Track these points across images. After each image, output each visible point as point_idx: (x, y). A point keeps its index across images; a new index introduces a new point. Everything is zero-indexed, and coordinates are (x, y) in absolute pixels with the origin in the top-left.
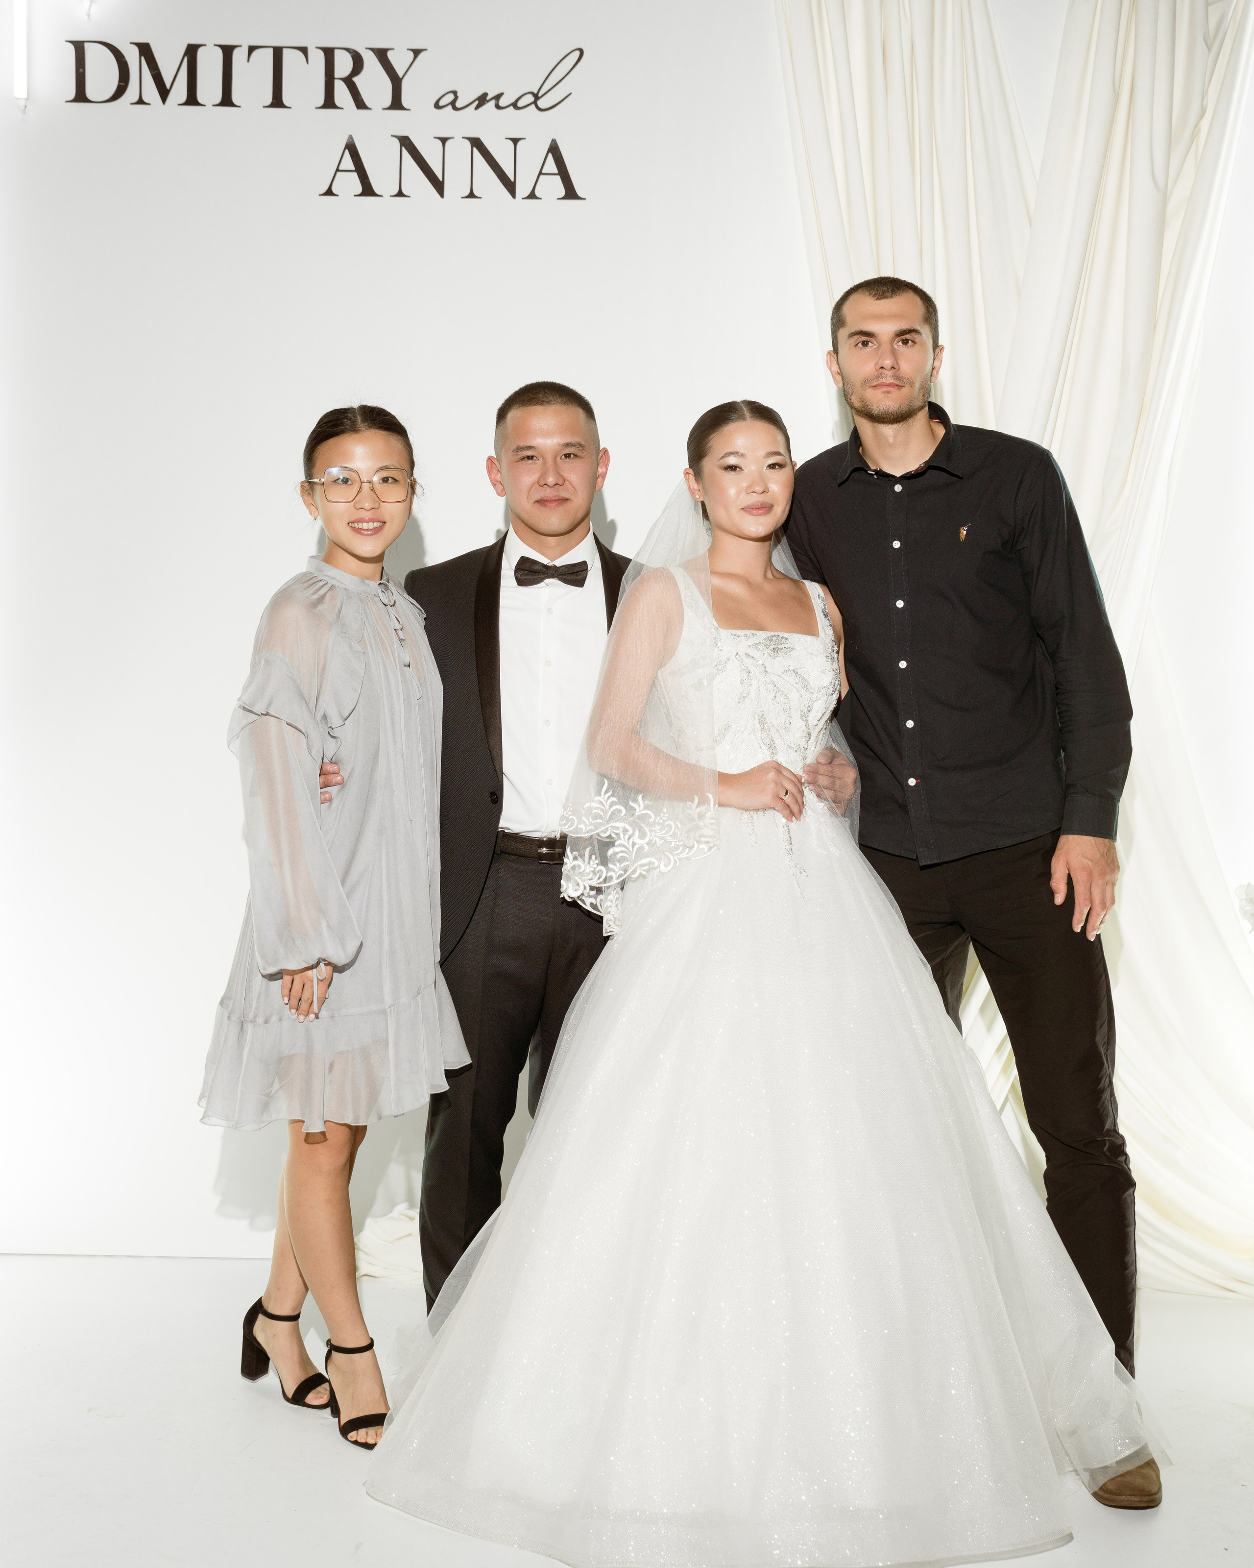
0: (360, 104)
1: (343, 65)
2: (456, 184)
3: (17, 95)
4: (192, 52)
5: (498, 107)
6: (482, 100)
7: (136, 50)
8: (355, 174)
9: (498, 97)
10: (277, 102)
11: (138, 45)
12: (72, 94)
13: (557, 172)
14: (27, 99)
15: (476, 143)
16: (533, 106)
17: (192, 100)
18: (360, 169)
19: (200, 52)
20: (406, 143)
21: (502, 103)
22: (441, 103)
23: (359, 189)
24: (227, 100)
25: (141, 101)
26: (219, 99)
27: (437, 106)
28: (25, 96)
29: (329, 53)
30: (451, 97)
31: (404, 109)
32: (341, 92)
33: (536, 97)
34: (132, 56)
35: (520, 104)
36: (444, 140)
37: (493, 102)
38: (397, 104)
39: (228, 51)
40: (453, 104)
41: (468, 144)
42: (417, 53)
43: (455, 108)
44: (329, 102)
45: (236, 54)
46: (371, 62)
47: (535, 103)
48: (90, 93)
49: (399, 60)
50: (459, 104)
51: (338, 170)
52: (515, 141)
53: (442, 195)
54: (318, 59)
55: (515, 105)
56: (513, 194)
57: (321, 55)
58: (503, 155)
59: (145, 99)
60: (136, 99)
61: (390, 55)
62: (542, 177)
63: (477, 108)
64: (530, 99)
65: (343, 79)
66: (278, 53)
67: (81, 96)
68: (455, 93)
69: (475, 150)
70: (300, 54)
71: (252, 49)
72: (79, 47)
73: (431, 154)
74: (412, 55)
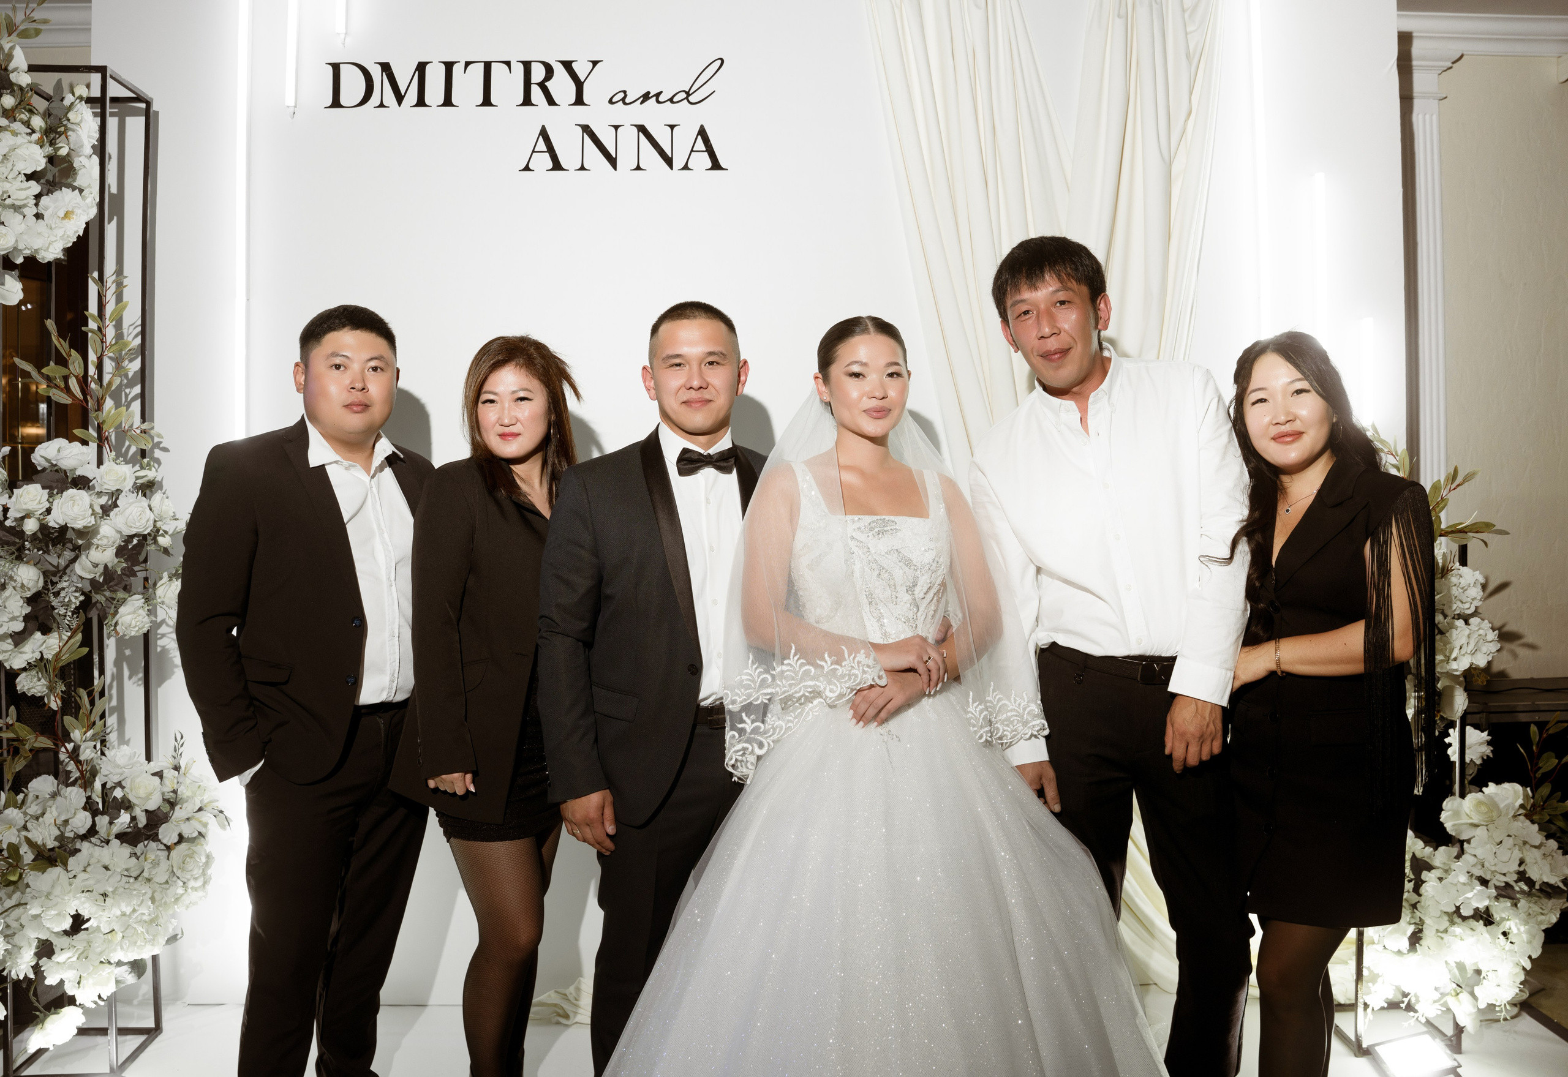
0: (551, 102)
1: (538, 73)
2: (626, 160)
3: (287, 104)
4: (421, 68)
5: (658, 102)
6: (646, 97)
7: (379, 68)
8: (547, 154)
9: (658, 95)
10: (487, 102)
11: (381, 64)
12: (330, 102)
13: (705, 149)
14: (295, 107)
15: (642, 129)
16: (686, 100)
17: (421, 102)
18: (551, 150)
19: (428, 67)
20: (586, 129)
21: (661, 99)
22: (614, 100)
23: (550, 165)
24: (448, 102)
25: (382, 105)
26: (441, 101)
27: (611, 102)
28: (294, 105)
29: (527, 65)
30: (622, 95)
31: (585, 104)
32: (536, 94)
33: (688, 94)
34: (376, 72)
35: (675, 99)
36: (616, 127)
37: (655, 98)
38: (579, 101)
39: (449, 66)
40: (623, 100)
41: (635, 130)
42: (595, 63)
43: (625, 104)
44: (527, 101)
45: (455, 68)
46: (559, 71)
47: (687, 98)
48: (343, 102)
49: (581, 70)
50: (627, 101)
51: (533, 151)
52: (672, 127)
53: (615, 169)
54: (519, 70)
55: (671, 100)
56: (671, 168)
57: (521, 66)
58: (663, 138)
59: (385, 103)
60: (378, 103)
61: (574, 65)
62: (693, 153)
63: (642, 103)
64: (684, 95)
65: (537, 84)
66: (488, 66)
67: (336, 103)
68: (625, 92)
69: (640, 133)
70: (505, 67)
71: (467, 64)
72: (336, 68)
73: (607, 138)
74: (591, 65)
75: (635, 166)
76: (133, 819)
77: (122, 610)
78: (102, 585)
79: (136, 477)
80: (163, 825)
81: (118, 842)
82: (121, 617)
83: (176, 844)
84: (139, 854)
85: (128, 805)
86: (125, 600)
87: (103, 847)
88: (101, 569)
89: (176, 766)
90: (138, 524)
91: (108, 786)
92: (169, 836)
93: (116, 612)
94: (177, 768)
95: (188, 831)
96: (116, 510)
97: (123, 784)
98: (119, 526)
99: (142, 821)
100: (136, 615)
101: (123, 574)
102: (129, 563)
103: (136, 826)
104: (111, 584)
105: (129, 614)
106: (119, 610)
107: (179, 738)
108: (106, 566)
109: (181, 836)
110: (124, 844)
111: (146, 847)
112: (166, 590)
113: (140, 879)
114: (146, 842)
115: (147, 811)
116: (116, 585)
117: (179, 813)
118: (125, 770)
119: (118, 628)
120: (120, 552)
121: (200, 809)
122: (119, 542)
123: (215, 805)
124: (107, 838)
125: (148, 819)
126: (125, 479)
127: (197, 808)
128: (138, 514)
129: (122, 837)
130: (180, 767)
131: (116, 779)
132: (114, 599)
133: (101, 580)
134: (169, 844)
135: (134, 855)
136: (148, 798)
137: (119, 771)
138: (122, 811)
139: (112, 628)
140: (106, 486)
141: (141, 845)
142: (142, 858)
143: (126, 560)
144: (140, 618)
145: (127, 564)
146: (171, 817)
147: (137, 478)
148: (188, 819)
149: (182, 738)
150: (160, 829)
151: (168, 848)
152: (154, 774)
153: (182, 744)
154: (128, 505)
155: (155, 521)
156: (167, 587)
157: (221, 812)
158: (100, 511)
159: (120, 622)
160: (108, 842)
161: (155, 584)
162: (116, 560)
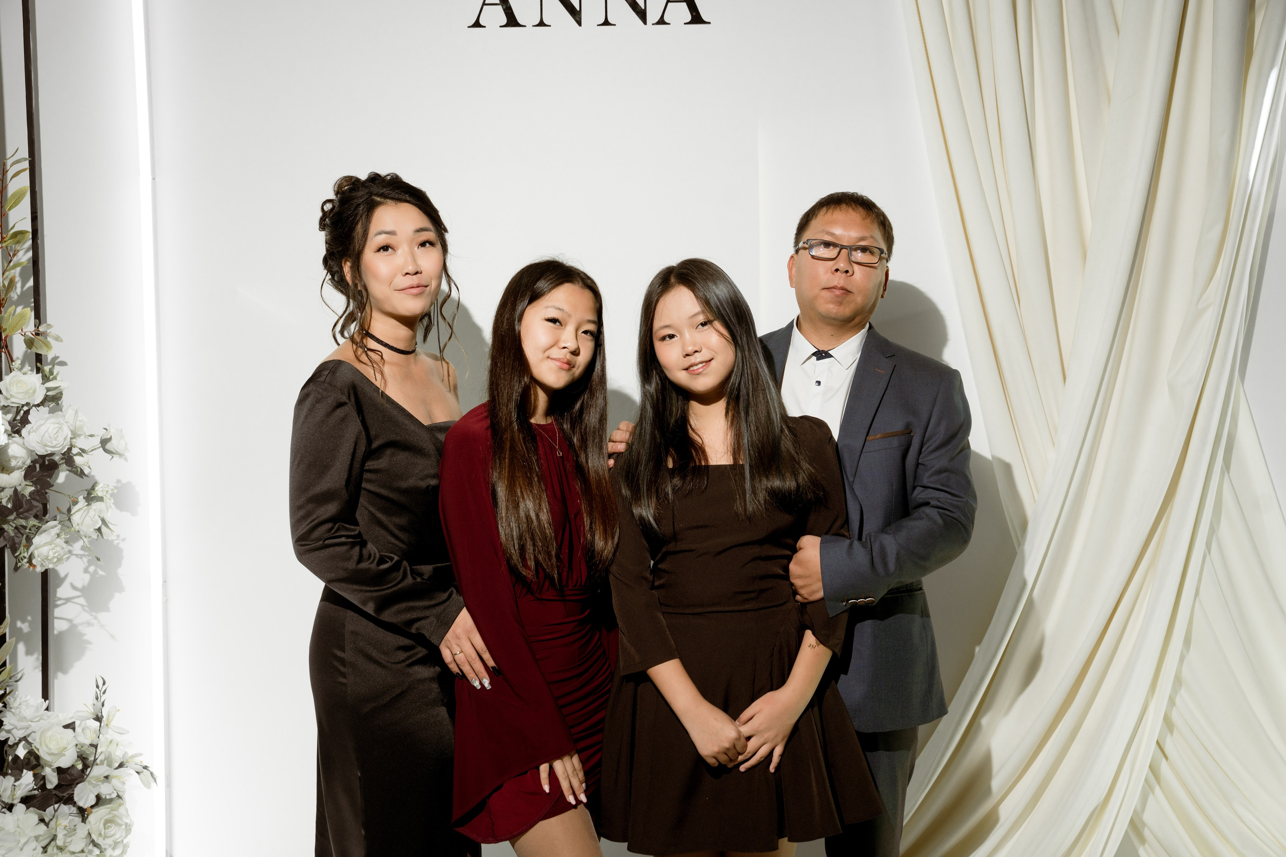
2: (592, 14)
75: (602, 20)
76: (40, 780)
77: (37, 540)
78: (10, 512)
79: (46, 388)
80: (79, 785)
81: (23, 807)
82: (37, 548)
83: (92, 807)
84: (47, 820)
85: (35, 763)
86: (39, 528)
87: (4, 813)
88: (9, 492)
89: (97, 716)
90: (55, 443)
91: (10, 743)
92: (85, 798)
93: (29, 541)
94: (98, 719)
95: (105, 790)
96: (28, 427)
97: (29, 739)
98: (34, 444)
99: (53, 780)
100: (53, 546)
101: (32, 498)
102: (39, 487)
103: (43, 787)
104: (21, 510)
105: (46, 544)
106: (34, 541)
107: (100, 683)
108: (16, 491)
109: (98, 797)
110: (31, 809)
111: (56, 811)
112: (84, 515)
113: (50, 849)
114: (56, 806)
115: (60, 770)
116: (27, 511)
117: (96, 772)
118: (30, 723)
119: (34, 562)
120: (29, 473)
121: (121, 765)
122: (28, 462)
123: (137, 760)
124: (10, 802)
125: (59, 779)
126: (34, 391)
127: (117, 765)
128: (55, 431)
129: (27, 800)
130: (102, 717)
131: (19, 734)
132: (25, 528)
133: (9, 506)
134: (85, 807)
135: (42, 820)
136: (61, 754)
137: (24, 724)
138: (25, 771)
139: (26, 560)
140: (13, 400)
141: (50, 810)
142: (52, 824)
143: (35, 484)
144: (58, 549)
145: (36, 487)
146: (87, 776)
147: (48, 390)
148: (107, 777)
149: (104, 683)
150: (76, 790)
151: (83, 813)
152: (66, 727)
153: (105, 691)
154: (42, 422)
155: (71, 438)
156: (85, 513)
157: (145, 768)
158: (9, 428)
159: (36, 553)
160: (10, 807)
161: (69, 510)
162: (25, 483)
